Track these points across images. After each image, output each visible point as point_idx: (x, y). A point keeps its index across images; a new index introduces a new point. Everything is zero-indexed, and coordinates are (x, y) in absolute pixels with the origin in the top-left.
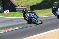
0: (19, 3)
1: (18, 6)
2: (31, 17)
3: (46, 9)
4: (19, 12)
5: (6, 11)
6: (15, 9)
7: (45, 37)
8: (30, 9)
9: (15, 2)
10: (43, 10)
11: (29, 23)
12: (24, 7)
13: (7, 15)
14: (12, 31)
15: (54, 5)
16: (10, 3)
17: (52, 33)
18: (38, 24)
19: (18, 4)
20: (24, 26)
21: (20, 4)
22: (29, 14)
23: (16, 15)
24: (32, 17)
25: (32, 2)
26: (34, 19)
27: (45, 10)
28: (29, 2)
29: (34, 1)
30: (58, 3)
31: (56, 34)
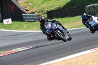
0: (28, 7)
1: (27, 12)
2: (54, 29)
3: (73, 16)
5: (7, 20)
6: (22, 16)
7: (71, 63)
8: (46, 17)
9: (21, 5)
10: (68, 18)
11: (50, 39)
12: (36, 14)
15: (86, 10)
17: (83, 56)
18: (65, 41)
19: (27, 9)
20: (36, 45)
21: (30, 9)
22: (51, 24)
23: (23, 27)
24: (56, 30)
25: (50, 4)
26: (58, 31)
27: (72, 18)
29: (52, 3)
30: (93, 7)
31: (90, 57)
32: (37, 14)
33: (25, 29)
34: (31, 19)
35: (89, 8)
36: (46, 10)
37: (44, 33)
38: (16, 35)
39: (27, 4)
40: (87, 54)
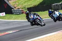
0: (16, 5)
1: (15, 8)
4: (15, 14)
5: (2, 13)
6: (12, 11)
9: (11, 4)
10: (41, 12)
11: (32, 25)
13: (3, 17)
14: (8, 35)
15: (52, 7)
16: (6, 5)
17: (50, 36)
19: (15, 6)
20: (21, 29)
21: (17, 6)
22: (33, 15)
25: (29, 4)
28: (26, 4)
29: (31, 3)
30: (57, 5)
31: (55, 37)
32: (21, 9)
33: (14, 19)
34: (18, 13)
35: (54, 6)
36: (27, 7)
37: (29, 21)
38: (8, 23)
39: (15, 4)
40: (53, 35)
